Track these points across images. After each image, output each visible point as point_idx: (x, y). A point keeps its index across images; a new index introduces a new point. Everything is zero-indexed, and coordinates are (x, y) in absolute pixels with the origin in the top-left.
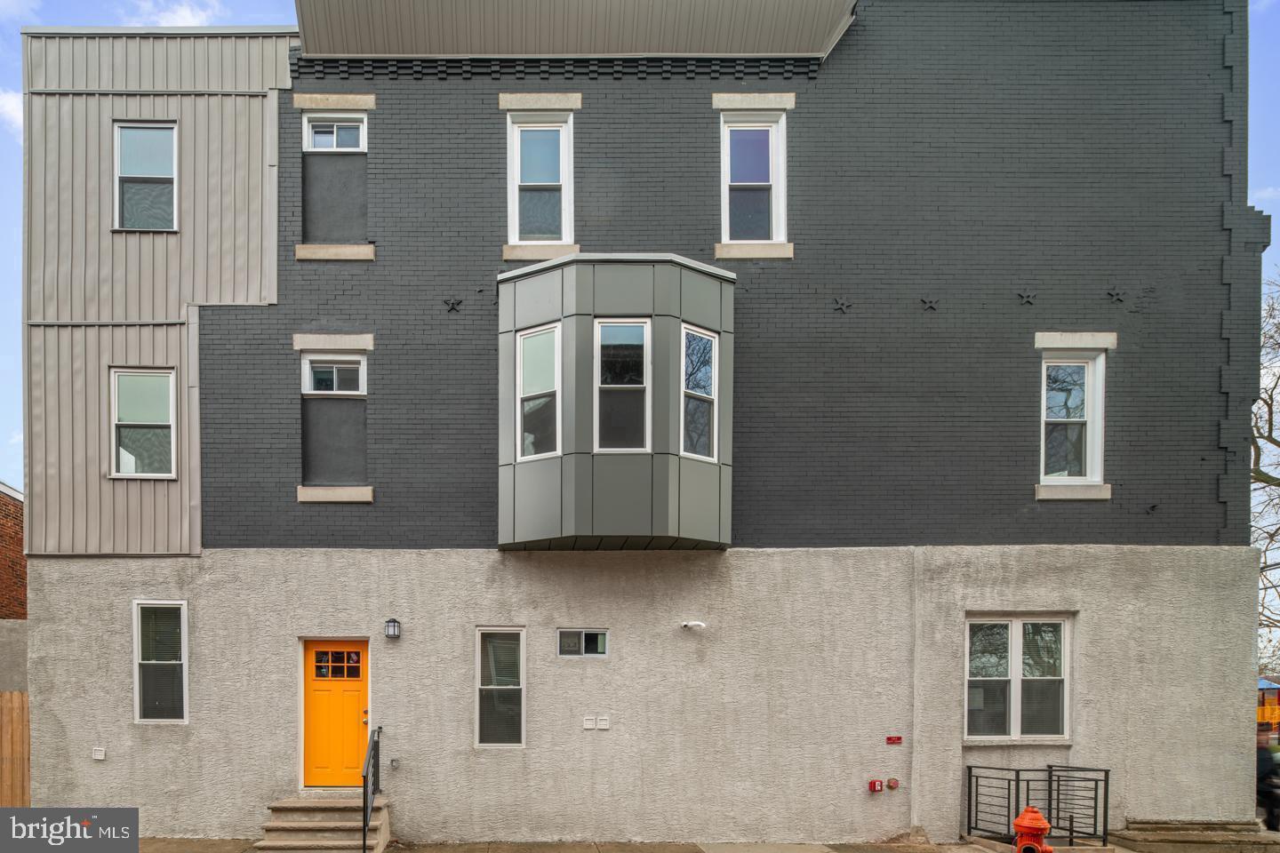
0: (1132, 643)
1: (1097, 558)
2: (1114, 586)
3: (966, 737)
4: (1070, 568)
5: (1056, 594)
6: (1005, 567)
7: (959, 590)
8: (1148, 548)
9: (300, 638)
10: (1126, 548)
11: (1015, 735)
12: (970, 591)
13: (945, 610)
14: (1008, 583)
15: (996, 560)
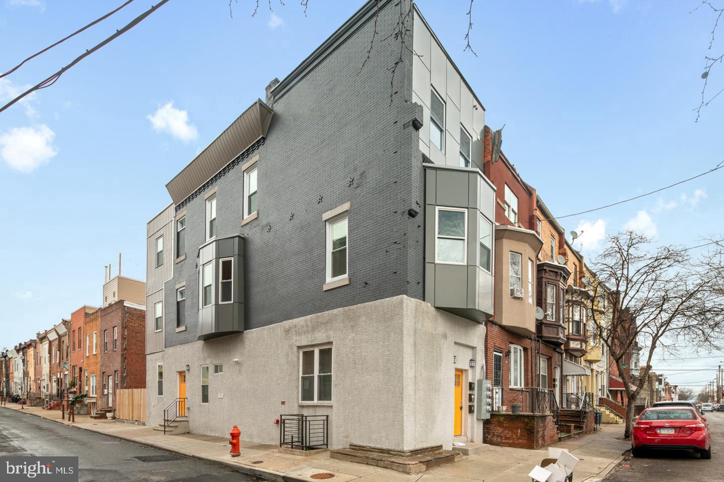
0: (351, 355)
1: (336, 315)
2: (344, 327)
3: (300, 401)
4: (327, 322)
5: (324, 335)
6: (307, 326)
7: (294, 338)
8: (355, 306)
9: (177, 372)
10: (346, 308)
11: (316, 401)
12: (298, 338)
13: (291, 346)
14: (309, 332)
15: (303, 323)
